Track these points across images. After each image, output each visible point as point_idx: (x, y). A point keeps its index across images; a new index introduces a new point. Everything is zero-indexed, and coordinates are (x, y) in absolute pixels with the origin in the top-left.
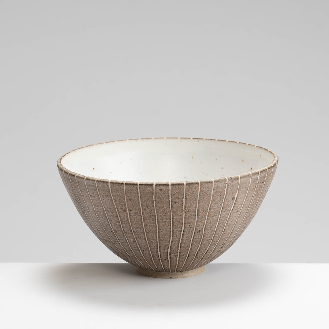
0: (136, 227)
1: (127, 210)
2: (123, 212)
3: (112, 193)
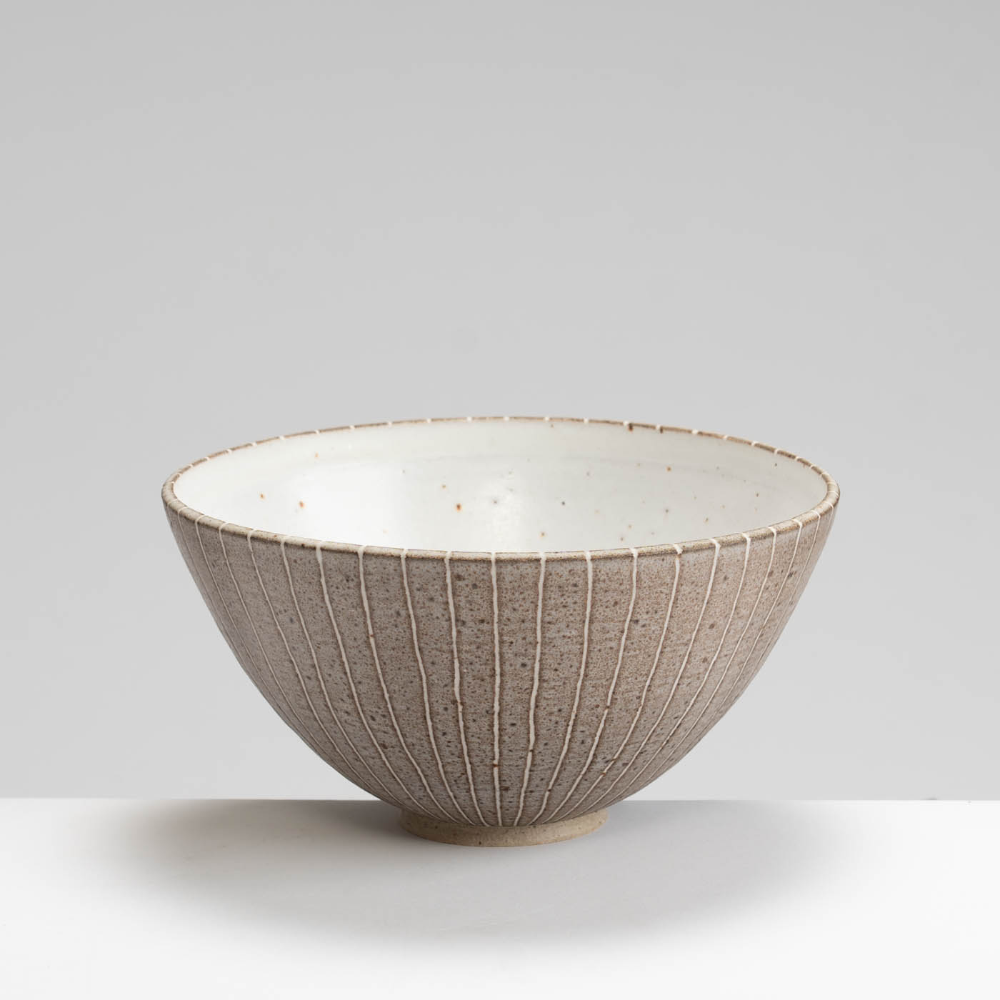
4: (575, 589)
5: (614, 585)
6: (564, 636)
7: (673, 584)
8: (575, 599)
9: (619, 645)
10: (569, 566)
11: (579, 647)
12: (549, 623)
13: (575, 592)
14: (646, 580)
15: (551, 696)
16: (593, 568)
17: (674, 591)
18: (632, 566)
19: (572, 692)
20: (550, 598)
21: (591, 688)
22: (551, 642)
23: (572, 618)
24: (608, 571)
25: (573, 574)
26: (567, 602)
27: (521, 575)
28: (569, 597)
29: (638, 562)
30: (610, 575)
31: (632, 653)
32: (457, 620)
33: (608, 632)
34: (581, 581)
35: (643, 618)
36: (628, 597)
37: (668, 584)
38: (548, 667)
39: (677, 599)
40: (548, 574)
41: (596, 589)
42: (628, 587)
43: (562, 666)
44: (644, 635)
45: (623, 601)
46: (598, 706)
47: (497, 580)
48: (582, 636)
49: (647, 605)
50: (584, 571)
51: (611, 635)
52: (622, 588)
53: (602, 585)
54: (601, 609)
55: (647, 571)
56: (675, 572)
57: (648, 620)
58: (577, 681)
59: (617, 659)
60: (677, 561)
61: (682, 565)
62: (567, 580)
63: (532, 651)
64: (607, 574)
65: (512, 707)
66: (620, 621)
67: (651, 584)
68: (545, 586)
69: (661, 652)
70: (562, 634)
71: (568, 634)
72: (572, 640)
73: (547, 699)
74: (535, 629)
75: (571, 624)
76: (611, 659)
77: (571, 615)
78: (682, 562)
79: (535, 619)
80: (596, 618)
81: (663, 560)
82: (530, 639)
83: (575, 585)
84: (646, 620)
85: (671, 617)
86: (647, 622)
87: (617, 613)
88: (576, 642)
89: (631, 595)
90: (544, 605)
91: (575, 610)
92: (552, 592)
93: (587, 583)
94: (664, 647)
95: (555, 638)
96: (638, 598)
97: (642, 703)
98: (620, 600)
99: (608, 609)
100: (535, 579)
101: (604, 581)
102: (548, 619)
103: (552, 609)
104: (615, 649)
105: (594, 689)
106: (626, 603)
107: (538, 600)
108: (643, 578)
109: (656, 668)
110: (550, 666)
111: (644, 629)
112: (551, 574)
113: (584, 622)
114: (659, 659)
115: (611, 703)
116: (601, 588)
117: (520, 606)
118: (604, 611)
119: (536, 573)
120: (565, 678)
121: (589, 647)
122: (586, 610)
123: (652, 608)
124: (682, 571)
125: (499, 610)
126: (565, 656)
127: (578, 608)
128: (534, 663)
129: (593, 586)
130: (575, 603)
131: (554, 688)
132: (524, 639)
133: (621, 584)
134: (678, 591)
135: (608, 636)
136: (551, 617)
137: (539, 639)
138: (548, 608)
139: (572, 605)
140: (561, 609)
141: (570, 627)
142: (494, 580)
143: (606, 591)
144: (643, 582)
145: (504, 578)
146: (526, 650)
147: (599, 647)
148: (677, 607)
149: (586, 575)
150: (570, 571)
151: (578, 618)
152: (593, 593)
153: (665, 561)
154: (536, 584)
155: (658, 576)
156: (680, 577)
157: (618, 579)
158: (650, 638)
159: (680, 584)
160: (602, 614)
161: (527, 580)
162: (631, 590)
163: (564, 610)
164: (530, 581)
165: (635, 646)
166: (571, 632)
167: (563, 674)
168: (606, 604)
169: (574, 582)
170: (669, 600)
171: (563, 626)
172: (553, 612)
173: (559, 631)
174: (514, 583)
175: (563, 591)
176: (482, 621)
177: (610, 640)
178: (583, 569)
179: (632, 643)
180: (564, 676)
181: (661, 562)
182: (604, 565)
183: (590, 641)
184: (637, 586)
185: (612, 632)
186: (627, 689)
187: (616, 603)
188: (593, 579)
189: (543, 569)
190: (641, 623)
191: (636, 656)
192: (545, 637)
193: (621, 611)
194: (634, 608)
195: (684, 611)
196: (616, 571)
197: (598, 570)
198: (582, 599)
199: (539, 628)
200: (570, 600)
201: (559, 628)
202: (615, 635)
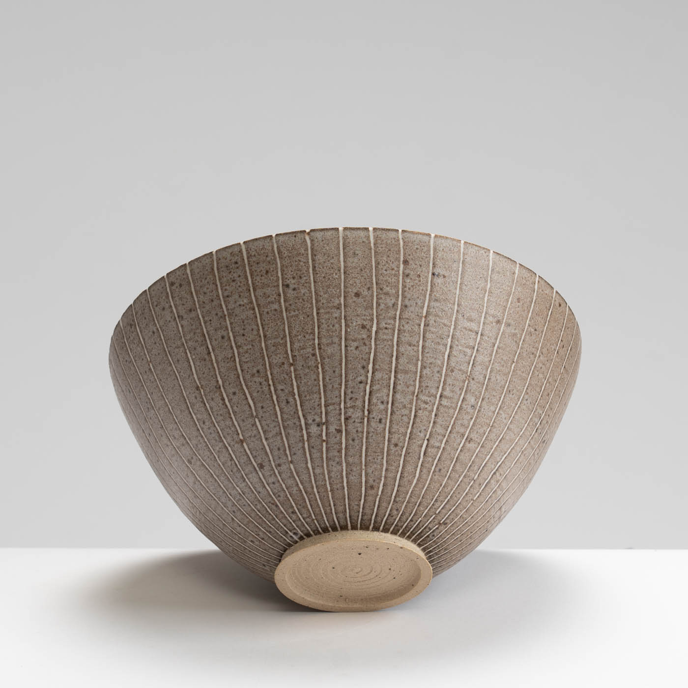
0: (498, 369)
1: (503, 322)
2: (494, 324)
3: (491, 274)
4: (237, 265)
5: (262, 258)
6: (240, 305)
7: (307, 254)
8: (238, 273)
9: (280, 306)
10: (230, 251)
11: (252, 312)
12: (228, 296)
13: (237, 268)
14: (284, 251)
15: (248, 359)
16: (246, 248)
17: (310, 261)
18: (273, 243)
19: (260, 353)
20: (223, 277)
21: (272, 348)
22: (233, 313)
23: (240, 289)
24: (256, 248)
25: (233, 255)
26: (234, 277)
27: (203, 266)
28: (234, 273)
29: (276, 239)
30: (258, 251)
31: (293, 313)
32: (178, 317)
33: (269, 296)
34: (239, 259)
35: (292, 282)
36: (274, 266)
37: (303, 255)
38: (238, 334)
39: (315, 267)
40: (218, 259)
41: (250, 263)
42: (273, 258)
43: (246, 331)
44: (297, 297)
45: (272, 269)
46: (283, 364)
47: (191, 275)
48: (251, 302)
49: (292, 271)
50: (240, 252)
51: (272, 299)
52: (268, 259)
53: (254, 259)
54: (258, 278)
55: (285, 245)
56: (306, 245)
57: (296, 284)
58: (260, 342)
59: (283, 319)
60: (307, 238)
61: (312, 241)
62: (230, 260)
63: (224, 323)
64: (256, 250)
65: (228, 377)
66: (275, 286)
67: (290, 255)
68: (218, 269)
69: (318, 313)
70: (238, 303)
71: (242, 303)
72: (246, 307)
73: (247, 362)
74: (221, 305)
75: (241, 294)
76: (278, 319)
77: (239, 286)
78: (312, 238)
79: (218, 296)
80: (257, 286)
81: (295, 236)
82: (220, 314)
83: (236, 263)
84: (294, 284)
85: (315, 282)
86: (296, 286)
87: (270, 280)
88: (249, 308)
89: (276, 264)
90: (221, 283)
91: (241, 282)
92: (223, 271)
93: (243, 259)
94: (318, 309)
95: (235, 308)
96: (282, 266)
97: (319, 361)
98: (270, 269)
99: (263, 278)
100: (211, 266)
101: (255, 255)
102: (226, 294)
103: (226, 285)
104: (279, 310)
105: (275, 348)
106: (275, 271)
107: (216, 281)
108: (282, 250)
109: (318, 328)
110: (239, 332)
111: (295, 292)
112: (220, 259)
113: (250, 290)
114: (318, 320)
115: (293, 360)
116: (254, 262)
117: (207, 288)
118: (261, 279)
119: (211, 261)
120: (252, 341)
121: (259, 311)
122: (248, 281)
123: (296, 274)
124: (312, 245)
125: (197, 298)
126: (246, 322)
127: (242, 280)
128: (229, 333)
129: (248, 261)
130: (239, 276)
131: (247, 352)
132: (217, 314)
133: (267, 256)
134: (313, 260)
135: (269, 299)
136: (227, 291)
137: (226, 313)
138: (224, 285)
139: (238, 279)
140: (232, 284)
141: (241, 297)
142: (190, 275)
143: (258, 263)
144: (283, 254)
145: (194, 272)
146: (220, 324)
147: (266, 310)
148: (317, 274)
149: (242, 254)
150: (231, 253)
151: (245, 289)
152: (249, 266)
153: (297, 238)
154: (213, 269)
155: (293, 248)
156: (312, 249)
157: (264, 253)
158: (303, 300)
159: (313, 255)
160: (260, 282)
161: (207, 268)
162: (275, 259)
163: (234, 284)
164: (208, 268)
165: (293, 307)
166: (243, 301)
167: (249, 337)
168: (261, 274)
169: (235, 260)
170: (308, 268)
171: (237, 296)
172: (227, 287)
173: (235, 302)
174: (200, 273)
175: (229, 269)
176: (190, 310)
177: (272, 303)
178: (239, 250)
179: (290, 305)
180: (250, 339)
181: (294, 238)
182: (252, 245)
183: (258, 305)
184: (279, 257)
185: (272, 296)
186: (300, 347)
187: (267, 272)
188: (247, 256)
189: (215, 257)
190: (292, 286)
191: (297, 316)
192: (228, 309)
193: (273, 278)
194: (282, 275)
195: (324, 277)
196: (261, 247)
197: (249, 249)
198: (243, 272)
199: (223, 303)
200: (235, 275)
201: (235, 299)
202: (275, 299)
